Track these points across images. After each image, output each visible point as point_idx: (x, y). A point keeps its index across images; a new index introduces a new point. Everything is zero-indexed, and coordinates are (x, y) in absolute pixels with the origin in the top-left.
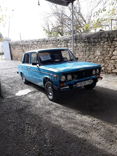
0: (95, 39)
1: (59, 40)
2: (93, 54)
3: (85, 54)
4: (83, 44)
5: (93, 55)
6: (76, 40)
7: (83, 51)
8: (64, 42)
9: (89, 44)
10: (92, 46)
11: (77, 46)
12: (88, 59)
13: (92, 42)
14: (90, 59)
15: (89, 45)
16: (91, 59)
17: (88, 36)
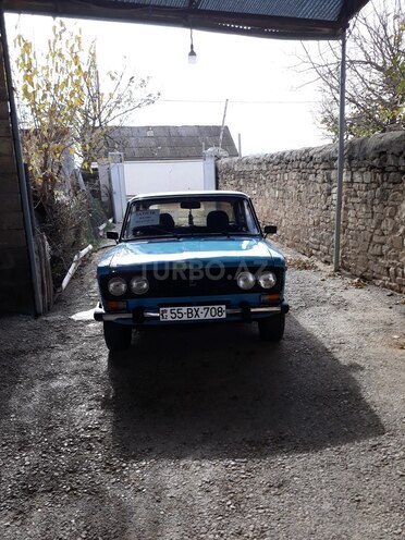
0: (398, 157)
1: (311, 158)
2: (390, 217)
3: (370, 215)
4: (368, 177)
5: (390, 220)
6: (351, 159)
7: (366, 203)
8: (322, 166)
9: (382, 178)
10: (391, 186)
11: (352, 182)
12: (377, 232)
13: (391, 169)
14: (383, 235)
15: (383, 181)
16: (386, 232)
17: (381, 146)
